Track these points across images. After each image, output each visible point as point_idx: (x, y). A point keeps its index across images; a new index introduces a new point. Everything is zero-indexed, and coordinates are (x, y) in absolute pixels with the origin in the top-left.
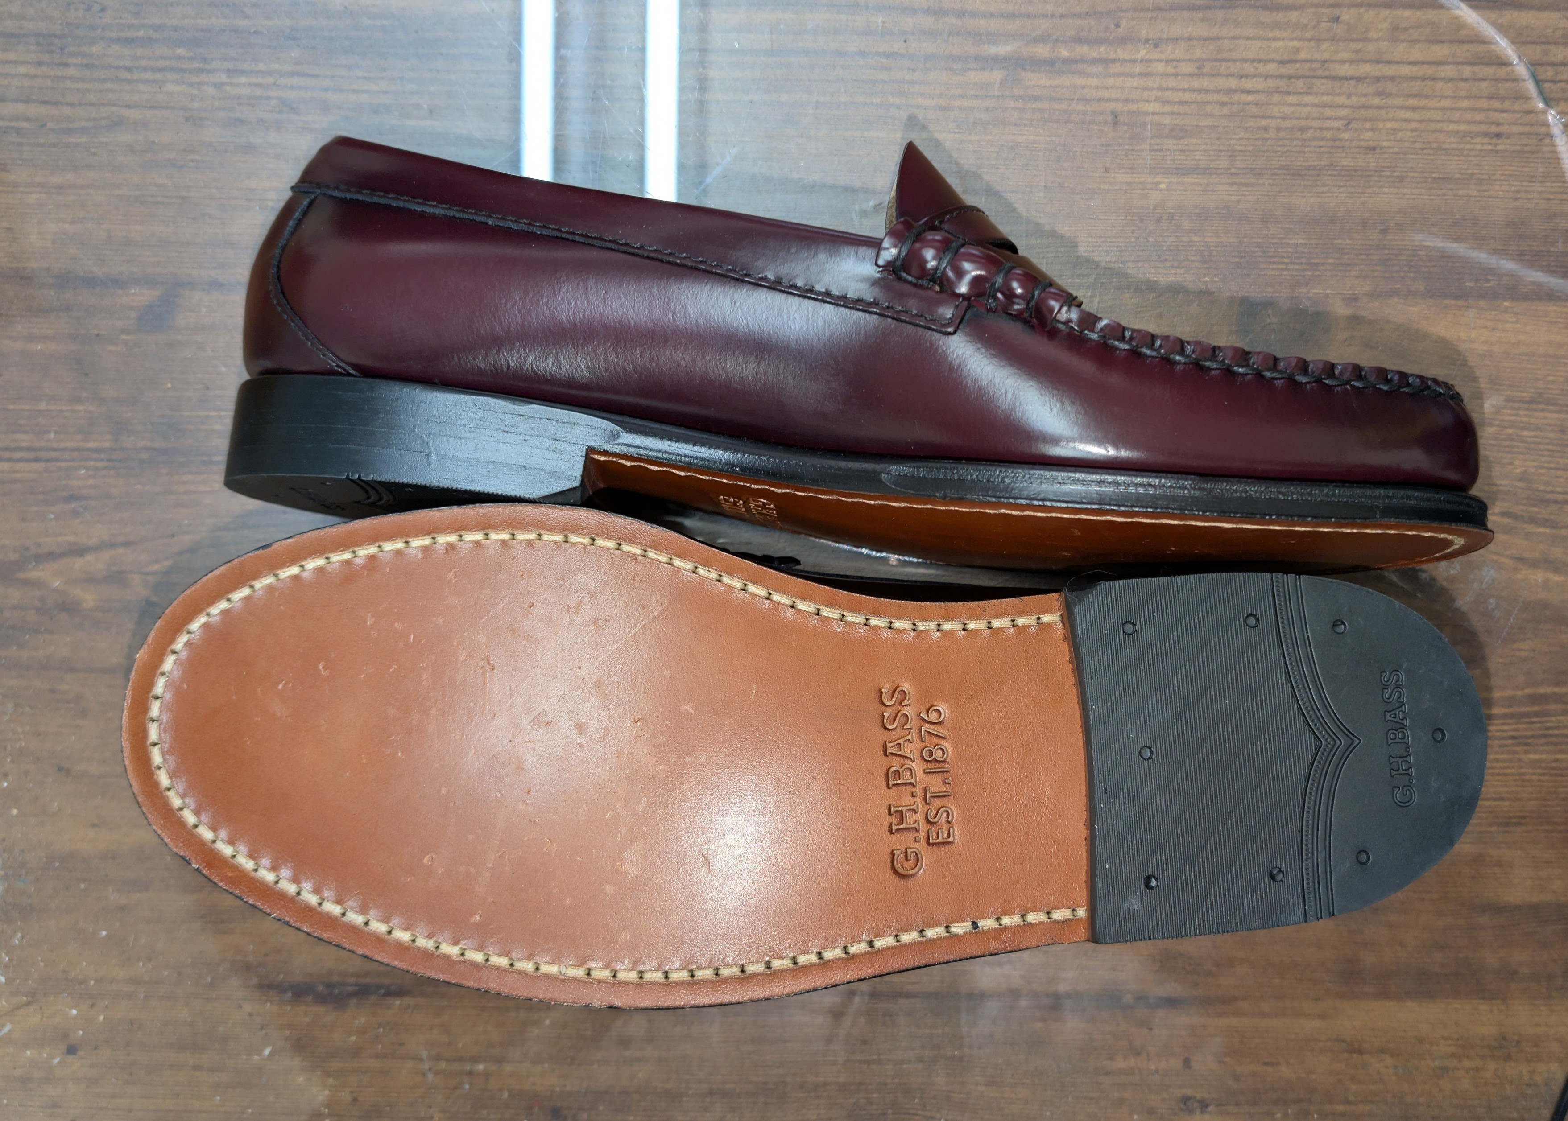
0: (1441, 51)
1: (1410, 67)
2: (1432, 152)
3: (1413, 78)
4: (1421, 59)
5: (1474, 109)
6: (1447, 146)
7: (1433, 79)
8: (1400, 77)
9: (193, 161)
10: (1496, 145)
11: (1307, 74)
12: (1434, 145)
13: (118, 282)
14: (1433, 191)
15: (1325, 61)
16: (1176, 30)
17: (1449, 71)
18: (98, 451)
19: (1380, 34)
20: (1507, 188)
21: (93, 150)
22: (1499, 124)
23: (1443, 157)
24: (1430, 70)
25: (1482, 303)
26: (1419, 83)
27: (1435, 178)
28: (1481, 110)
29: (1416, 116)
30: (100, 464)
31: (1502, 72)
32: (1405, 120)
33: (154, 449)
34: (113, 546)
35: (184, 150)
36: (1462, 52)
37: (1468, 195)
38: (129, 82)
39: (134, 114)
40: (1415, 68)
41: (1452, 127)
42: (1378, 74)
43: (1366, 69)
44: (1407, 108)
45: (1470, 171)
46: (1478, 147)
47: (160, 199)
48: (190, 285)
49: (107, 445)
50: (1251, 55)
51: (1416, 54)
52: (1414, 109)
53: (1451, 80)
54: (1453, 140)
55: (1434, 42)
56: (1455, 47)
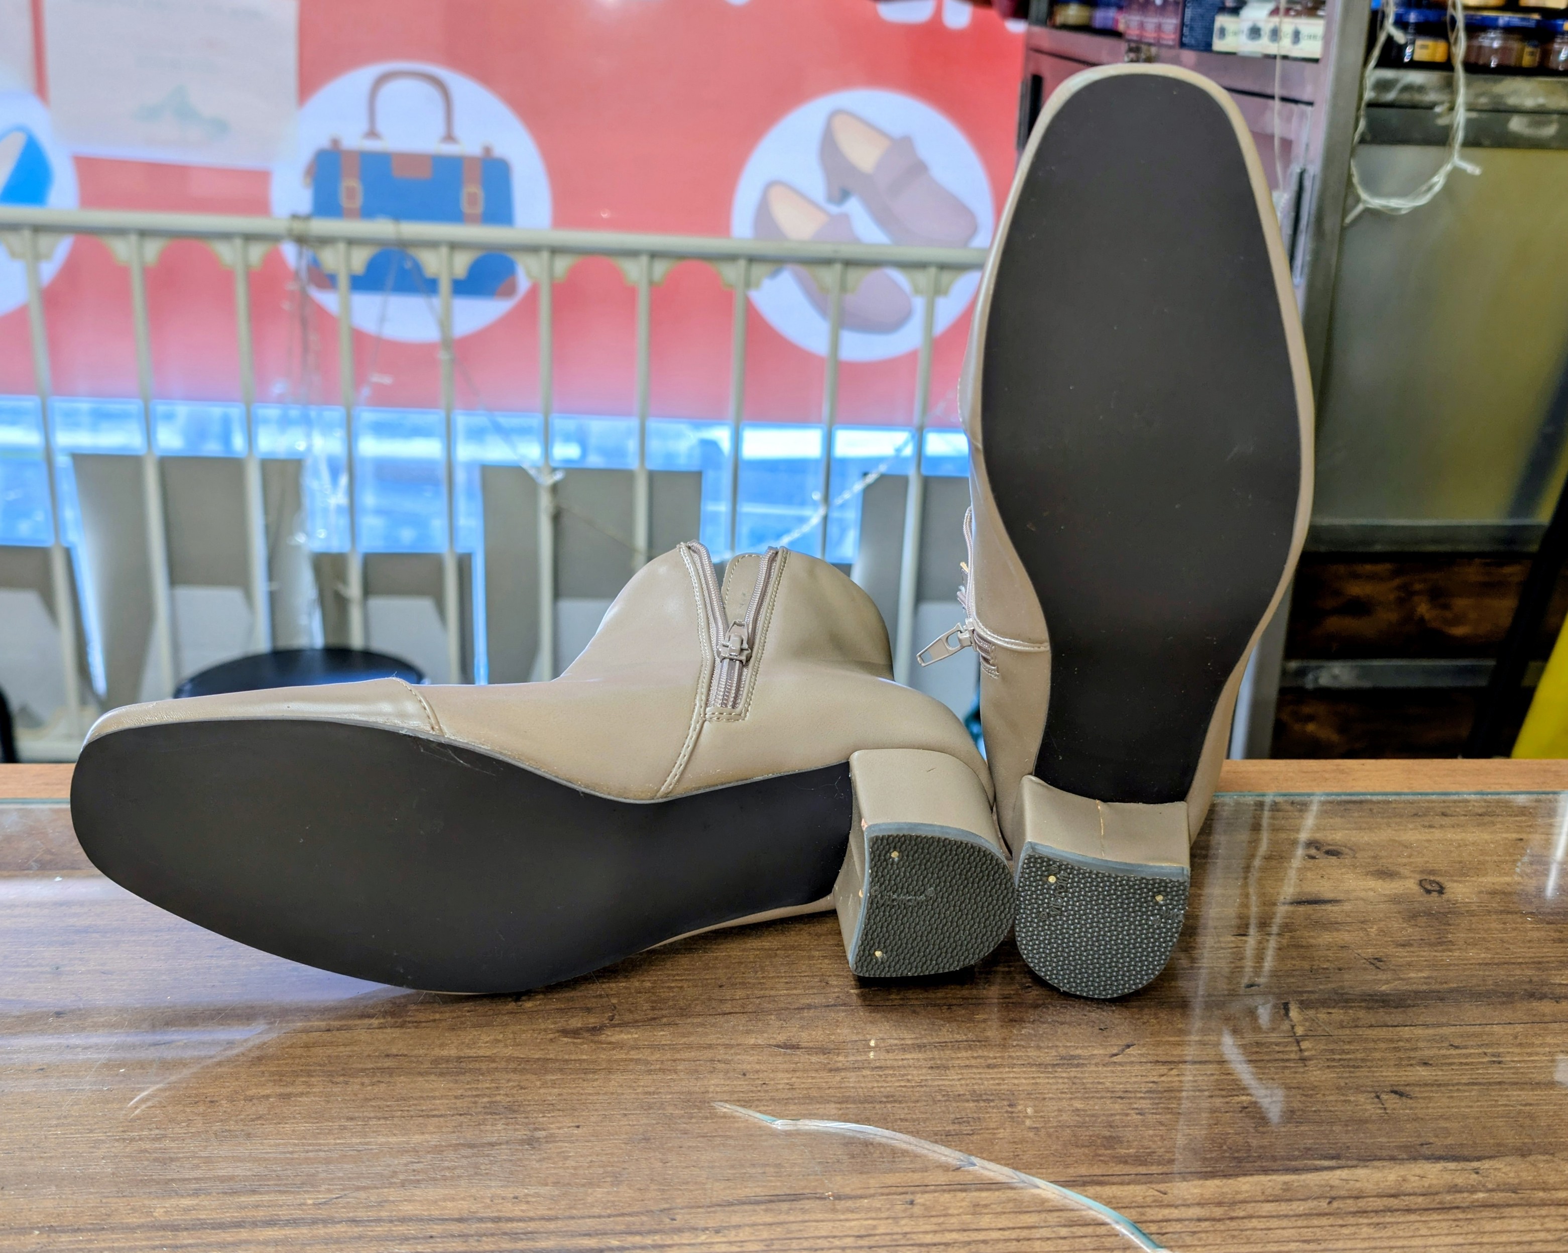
0: (1030, 1219)
1: (1001, 1232)
3: (1006, 1240)
4: (1011, 1225)
7: (1029, 1239)
8: (992, 1240)
11: (889, 1243)
15: (906, 1233)
16: (735, 1219)
19: (961, 1210)
24: (1024, 1233)
26: (1015, 1243)
31: (1102, 1230)
36: (1052, 1218)
42: (967, 1239)
43: (955, 1236)
50: (824, 1234)
51: (1003, 1222)
53: (1048, 1239)
55: (1020, 1213)
56: (1044, 1215)
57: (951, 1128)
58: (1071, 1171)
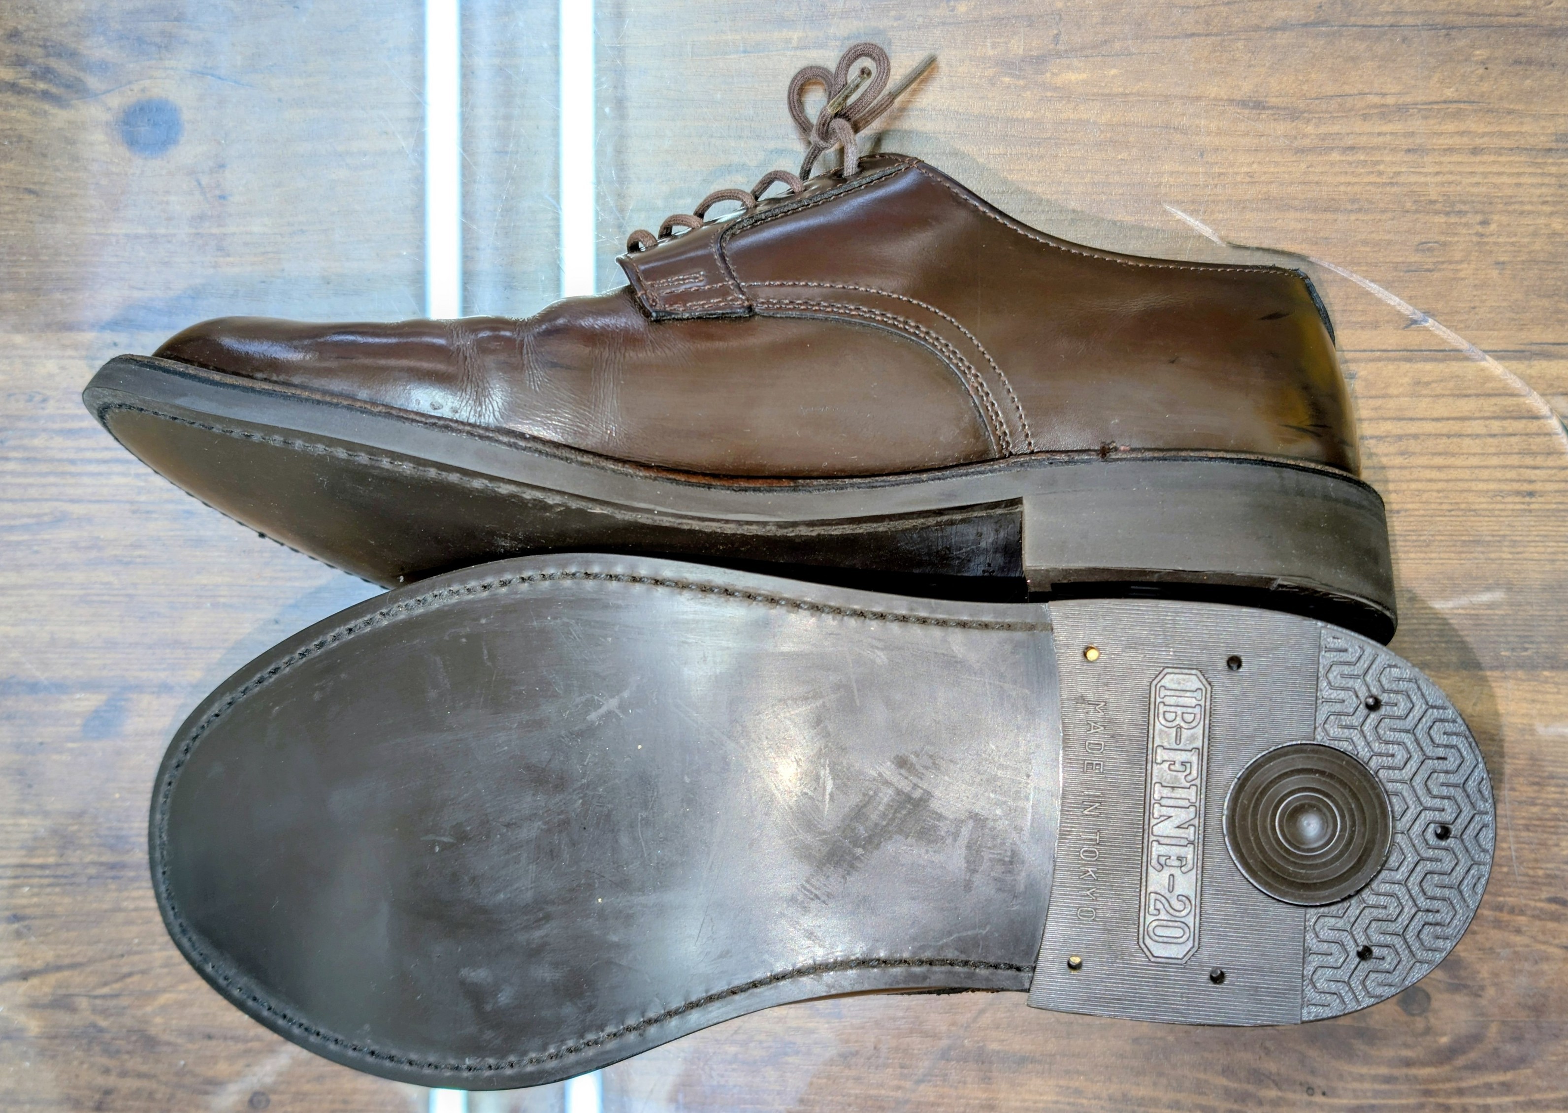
0: (1466, 406)
1: (1434, 423)
2: (1460, 513)
3: (1438, 436)
4: (1446, 415)
5: (1504, 467)
6: (1477, 507)
7: (1460, 436)
8: (1424, 434)
9: (140, 556)
10: (1529, 504)
12: (1463, 506)
13: (61, 688)
14: (1463, 556)
17: (1477, 427)
18: (42, 867)
19: (1401, 390)
20: (1542, 550)
21: (36, 548)
22: (1531, 482)
23: (1473, 519)
24: (1455, 427)
25: (1520, 674)
26: (1445, 440)
27: (1464, 541)
28: (1513, 467)
29: (1442, 475)
30: (46, 881)
31: (1533, 426)
32: (1430, 480)
33: (102, 864)
34: (59, 968)
35: (131, 545)
36: (1490, 406)
37: (1501, 559)
38: (72, 475)
39: (78, 509)
40: (1439, 425)
41: (1481, 486)
42: (1400, 432)
44: (1432, 467)
45: (1501, 533)
46: (1511, 506)
47: (106, 598)
48: (139, 688)
49: (51, 860)
51: (1441, 409)
52: (1440, 468)
53: (1478, 436)
54: (1482, 500)
55: (1458, 396)
56: (1482, 401)
57: (1414, 258)
58: (1524, 336)
